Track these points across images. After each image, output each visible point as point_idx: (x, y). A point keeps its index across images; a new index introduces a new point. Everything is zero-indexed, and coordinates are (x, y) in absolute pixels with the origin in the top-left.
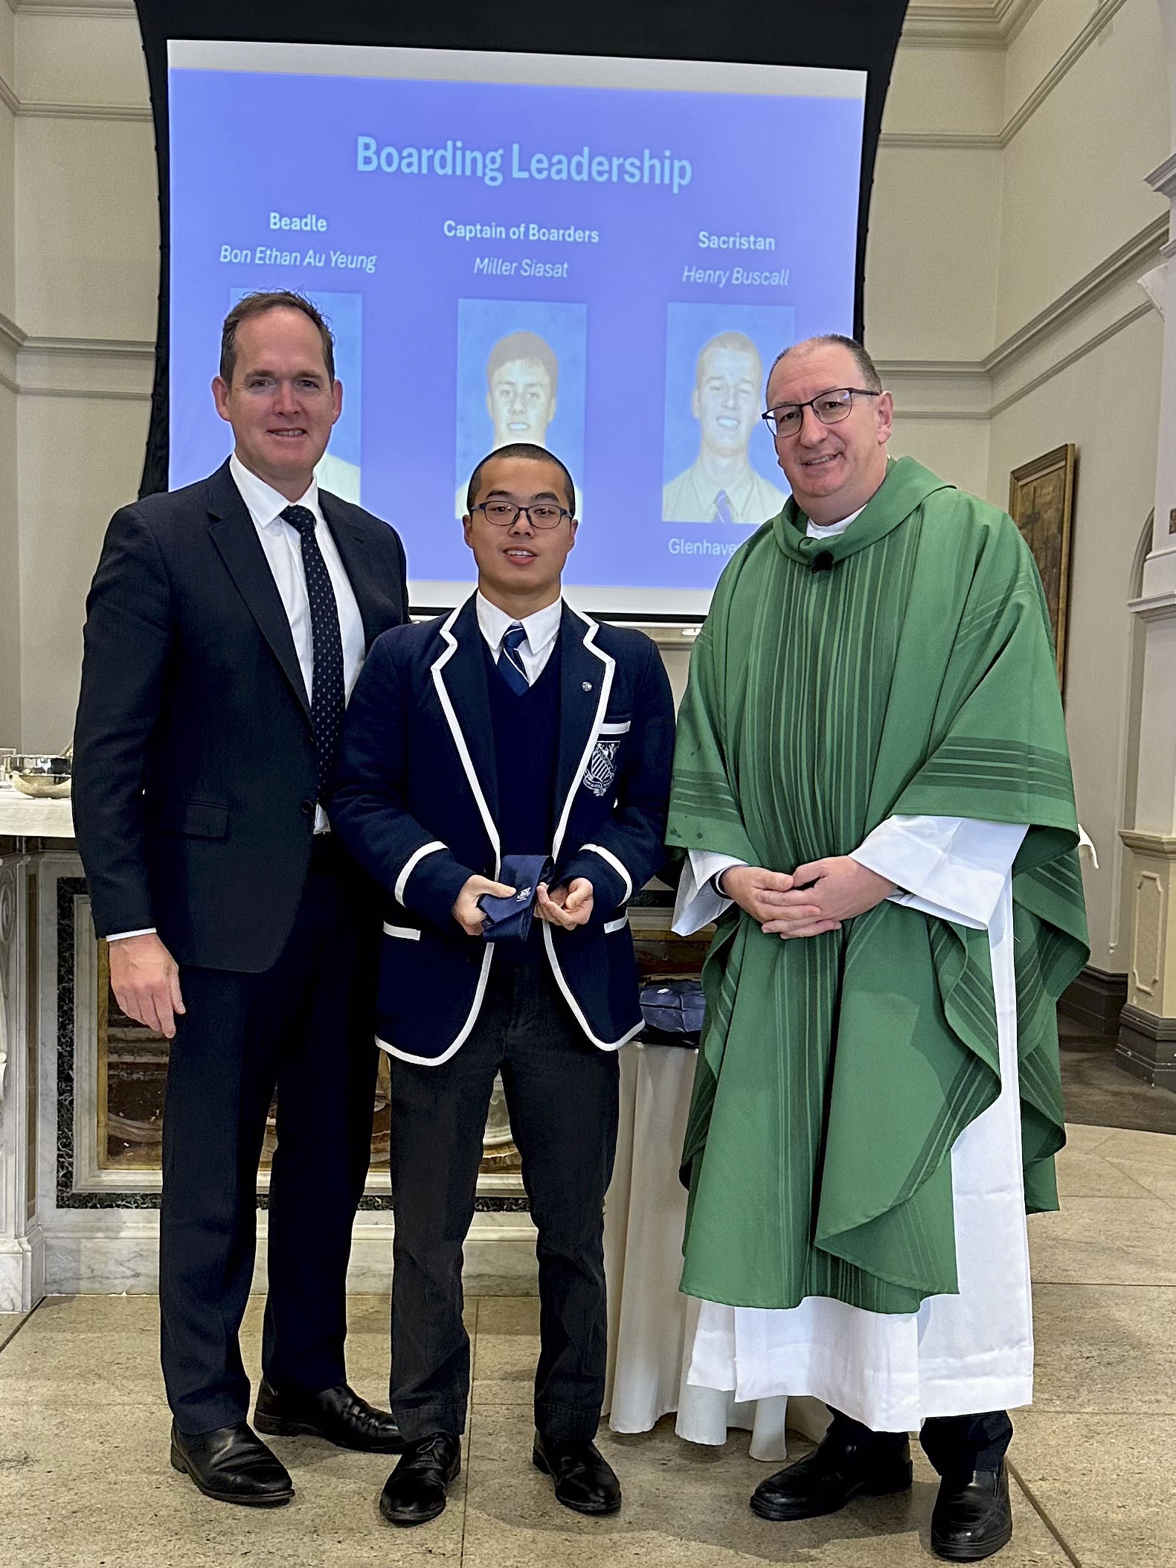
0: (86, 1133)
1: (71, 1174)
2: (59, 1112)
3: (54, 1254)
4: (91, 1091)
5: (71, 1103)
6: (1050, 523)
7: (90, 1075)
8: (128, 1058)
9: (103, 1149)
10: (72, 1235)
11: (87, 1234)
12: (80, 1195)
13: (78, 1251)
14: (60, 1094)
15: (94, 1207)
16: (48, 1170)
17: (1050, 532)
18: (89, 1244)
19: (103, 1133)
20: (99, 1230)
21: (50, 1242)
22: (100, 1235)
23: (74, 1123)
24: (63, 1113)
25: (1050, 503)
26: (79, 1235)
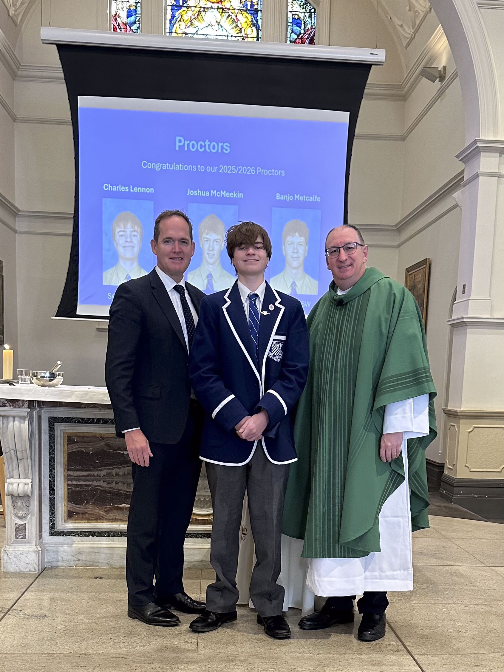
0: (60, 509)
1: (55, 524)
2: (50, 501)
3: (49, 552)
4: (61, 494)
5: (54, 498)
6: (420, 289)
7: (61, 489)
8: (75, 483)
9: (66, 515)
10: (56, 546)
11: (61, 546)
12: (58, 531)
13: (57, 551)
14: (50, 495)
15: (63, 536)
16: (46, 522)
17: (420, 293)
18: (62, 549)
19: (66, 509)
20: (65, 544)
21: (48, 548)
22: (65, 546)
23: (55, 505)
24: (51, 502)
25: (420, 282)
26: (58, 546)
